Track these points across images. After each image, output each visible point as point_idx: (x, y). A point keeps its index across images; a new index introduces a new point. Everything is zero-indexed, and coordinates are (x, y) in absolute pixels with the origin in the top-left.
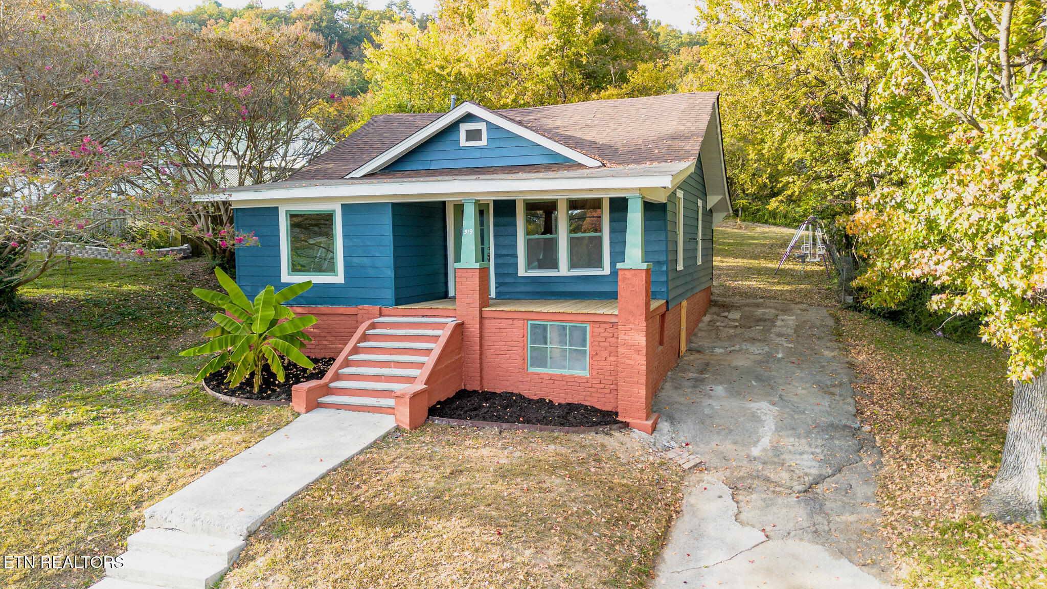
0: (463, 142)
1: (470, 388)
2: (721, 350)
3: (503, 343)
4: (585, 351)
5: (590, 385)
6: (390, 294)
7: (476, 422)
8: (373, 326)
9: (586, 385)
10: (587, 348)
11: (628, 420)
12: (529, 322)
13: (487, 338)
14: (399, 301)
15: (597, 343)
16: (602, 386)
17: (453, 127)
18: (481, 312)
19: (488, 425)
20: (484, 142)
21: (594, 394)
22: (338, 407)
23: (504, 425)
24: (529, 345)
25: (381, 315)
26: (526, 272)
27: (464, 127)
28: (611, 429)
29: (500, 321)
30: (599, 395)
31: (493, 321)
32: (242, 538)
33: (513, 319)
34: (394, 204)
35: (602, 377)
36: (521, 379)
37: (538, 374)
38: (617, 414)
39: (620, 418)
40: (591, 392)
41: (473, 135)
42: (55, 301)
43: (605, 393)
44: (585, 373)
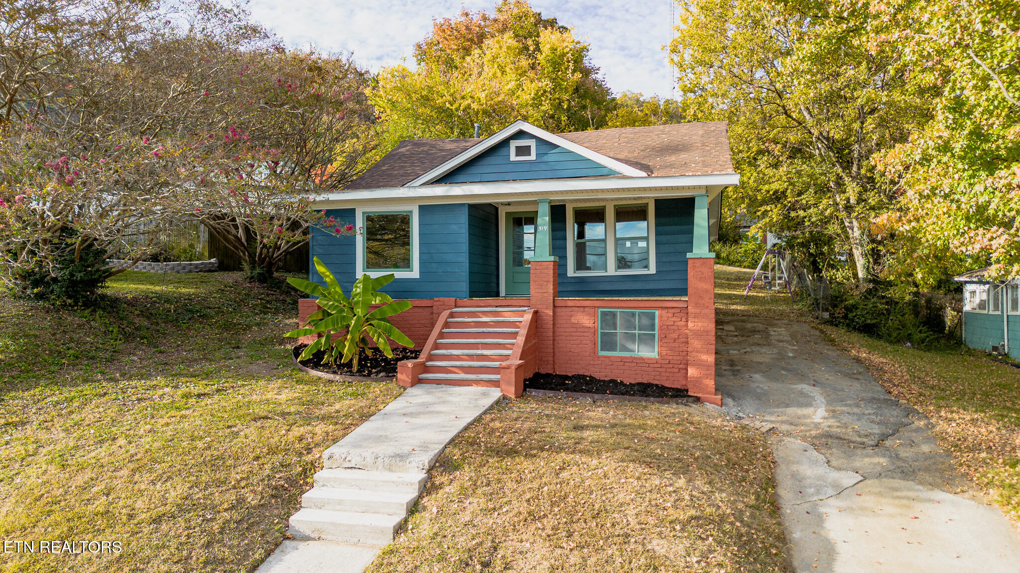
0: (513, 157)
1: (543, 371)
2: (736, 352)
3: (575, 330)
4: (654, 335)
5: (659, 365)
6: (464, 286)
7: (570, 393)
8: (452, 315)
9: (656, 365)
10: (656, 332)
11: (698, 395)
12: (600, 310)
13: (558, 326)
14: (473, 294)
15: (665, 327)
16: (671, 366)
17: (505, 143)
18: (554, 300)
19: (581, 396)
20: (533, 157)
21: (663, 374)
22: (438, 382)
23: (596, 396)
24: (600, 331)
25: (456, 307)
26: (575, 272)
27: (514, 144)
28: (687, 401)
29: (571, 309)
30: (668, 374)
31: (564, 309)
32: (424, 471)
33: (584, 307)
34: (471, 206)
35: (671, 358)
36: (592, 362)
37: (609, 357)
38: (687, 391)
39: (690, 393)
40: (661, 372)
41: (521, 151)
42: (129, 296)
43: (674, 373)
44: (654, 355)
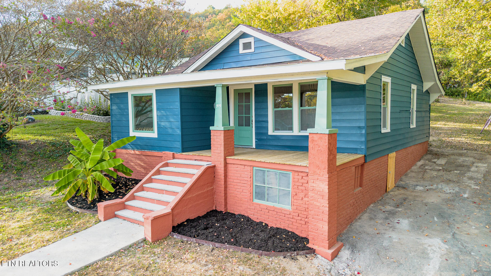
0: (241, 51)
1: (219, 209)
3: (239, 181)
4: (289, 192)
5: (291, 216)
6: (178, 145)
8: (167, 165)
9: (289, 216)
10: (290, 190)
11: (315, 247)
12: (254, 168)
13: (229, 177)
14: (184, 149)
15: (296, 187)
16: (299, 218)
17: (235, 42)
18: (225, 159)
19: (206, 243)
20: (252, 50)
21: (294, 224)
22: (125, 219)
23: (217, 245)
24: (254, 184)
25: (174, 158)
26: (273, 132)
27: (242, 41)
29: (237, 166)
30: (297, 225)
31: (233, 166)
33: (245, 165)
34: (181, 89)
35: (300, 212)
36: (249, 207)
37: (260, 205)
38: (308, 241)
39: (309, 245)
40: (293, 222)
41: (247, 46)
43: (302, 224)
44: (288, 207)
